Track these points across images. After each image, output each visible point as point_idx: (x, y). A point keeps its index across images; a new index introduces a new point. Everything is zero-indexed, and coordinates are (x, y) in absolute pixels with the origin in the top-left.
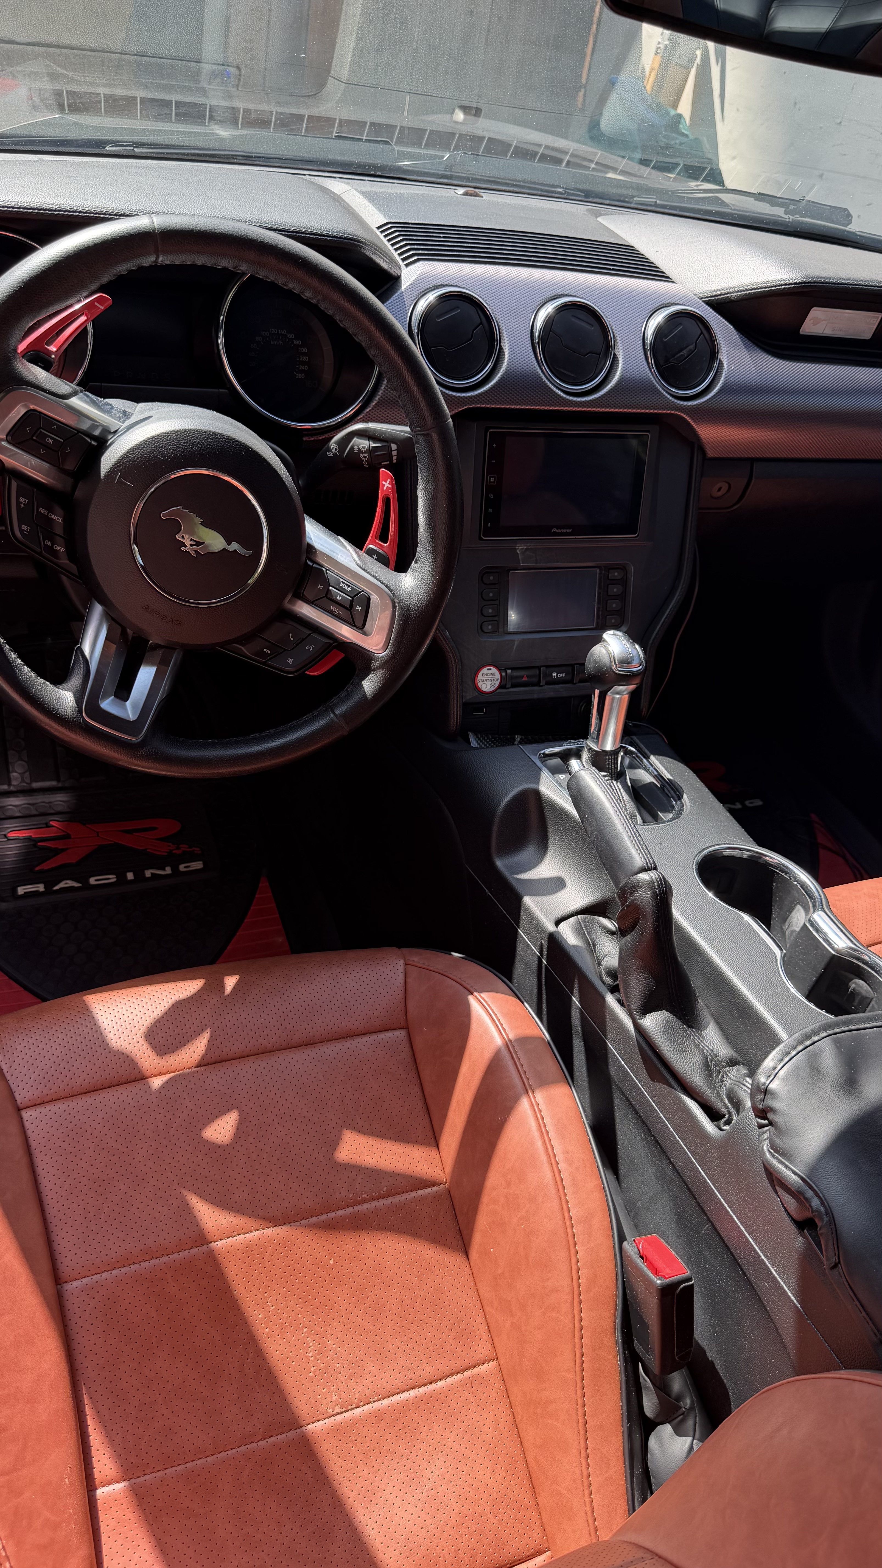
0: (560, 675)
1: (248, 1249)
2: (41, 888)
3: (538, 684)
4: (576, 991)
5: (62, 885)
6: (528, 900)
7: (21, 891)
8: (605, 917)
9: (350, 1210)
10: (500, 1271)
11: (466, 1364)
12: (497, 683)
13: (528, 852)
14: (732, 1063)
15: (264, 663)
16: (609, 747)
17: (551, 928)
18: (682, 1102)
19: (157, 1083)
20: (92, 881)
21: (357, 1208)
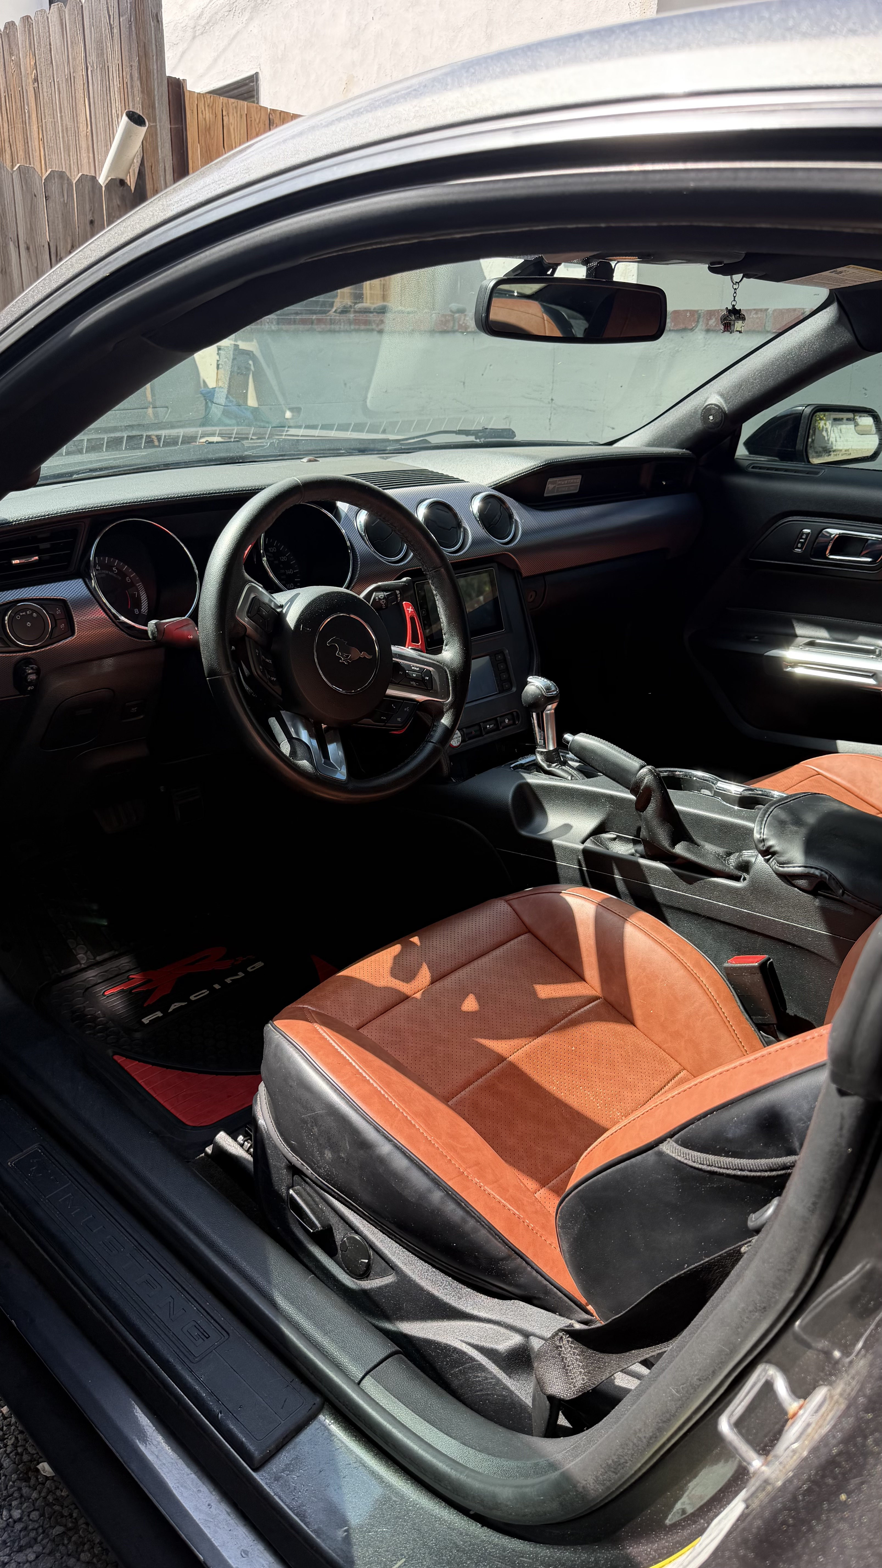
0: (491, 726)
1: (528, 1055)
2: (159, 1014)
3: (481, 735)
4: (616, 871)
5: (173, 1007)
6: (555, 841)
7: (146, 1021)
8: (606, 832)
9: (566, 1019)
10: (663, 1019)
11: (672, 1074)
12: (460, 739)
13: (538, 819)
14: (729, 854)
15: (384, 726)
16: (551, 748)
17: (581, 847)
18: (714, 882)
19: (418, 995)
20: (192, 998)
21: (570, 1017)
